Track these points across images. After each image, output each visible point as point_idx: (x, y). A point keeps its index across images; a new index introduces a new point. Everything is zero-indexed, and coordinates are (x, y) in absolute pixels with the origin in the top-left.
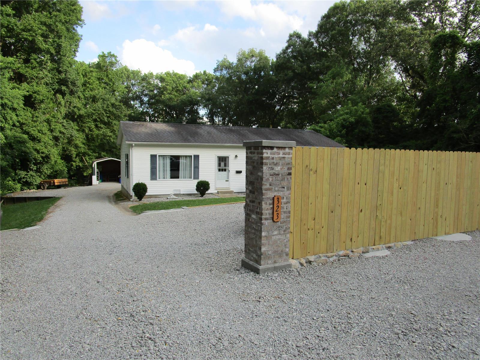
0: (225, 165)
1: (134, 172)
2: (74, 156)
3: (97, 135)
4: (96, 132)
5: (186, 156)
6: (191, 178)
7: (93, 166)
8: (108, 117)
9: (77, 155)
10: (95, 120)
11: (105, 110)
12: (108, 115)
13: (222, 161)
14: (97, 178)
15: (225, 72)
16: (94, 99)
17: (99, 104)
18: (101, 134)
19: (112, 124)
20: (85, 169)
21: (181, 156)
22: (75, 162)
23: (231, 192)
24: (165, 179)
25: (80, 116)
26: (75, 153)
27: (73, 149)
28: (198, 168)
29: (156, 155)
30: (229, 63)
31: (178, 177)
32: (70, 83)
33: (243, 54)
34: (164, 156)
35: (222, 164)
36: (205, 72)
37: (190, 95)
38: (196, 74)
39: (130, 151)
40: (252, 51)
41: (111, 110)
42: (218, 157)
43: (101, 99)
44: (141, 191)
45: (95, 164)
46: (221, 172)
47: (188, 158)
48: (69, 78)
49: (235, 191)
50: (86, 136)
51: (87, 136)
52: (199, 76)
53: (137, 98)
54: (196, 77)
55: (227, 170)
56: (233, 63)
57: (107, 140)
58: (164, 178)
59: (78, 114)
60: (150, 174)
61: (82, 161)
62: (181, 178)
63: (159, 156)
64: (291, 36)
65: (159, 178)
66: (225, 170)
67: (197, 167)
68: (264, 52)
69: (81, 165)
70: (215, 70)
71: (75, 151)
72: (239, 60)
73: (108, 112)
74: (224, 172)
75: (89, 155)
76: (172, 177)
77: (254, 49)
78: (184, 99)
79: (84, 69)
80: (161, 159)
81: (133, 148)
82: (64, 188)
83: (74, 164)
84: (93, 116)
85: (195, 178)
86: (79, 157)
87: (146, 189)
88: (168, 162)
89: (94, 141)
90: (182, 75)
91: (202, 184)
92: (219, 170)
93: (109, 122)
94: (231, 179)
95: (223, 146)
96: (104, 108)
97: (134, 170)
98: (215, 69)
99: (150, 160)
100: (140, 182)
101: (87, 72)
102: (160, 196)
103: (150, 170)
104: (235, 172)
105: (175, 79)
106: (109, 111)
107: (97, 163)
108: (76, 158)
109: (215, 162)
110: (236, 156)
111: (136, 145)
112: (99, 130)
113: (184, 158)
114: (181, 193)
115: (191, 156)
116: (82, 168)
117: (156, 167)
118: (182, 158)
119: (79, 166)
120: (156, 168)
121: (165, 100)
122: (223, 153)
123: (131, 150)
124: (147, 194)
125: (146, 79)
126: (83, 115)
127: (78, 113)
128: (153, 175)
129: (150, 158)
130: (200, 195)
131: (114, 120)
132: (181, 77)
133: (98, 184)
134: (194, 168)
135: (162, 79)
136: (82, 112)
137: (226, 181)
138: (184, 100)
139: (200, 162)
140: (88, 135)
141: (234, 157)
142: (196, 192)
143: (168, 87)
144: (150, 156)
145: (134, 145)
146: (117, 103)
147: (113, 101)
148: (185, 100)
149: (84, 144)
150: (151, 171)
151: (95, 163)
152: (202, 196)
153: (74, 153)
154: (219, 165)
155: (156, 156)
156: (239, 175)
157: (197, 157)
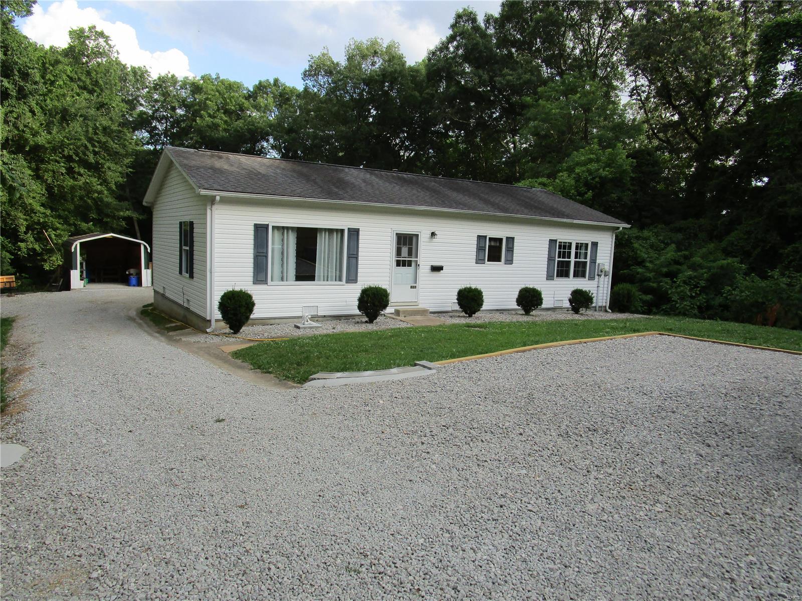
0: (410, 254)
1: (216, 264)
2: (23, 229)
3: (73, 188)
4: (70, 182)
5: (331, 231)
6: (340, 280)
7: (73, 250)
8: (95, 153)
9: (28, 228)
10: (69, 159)
11: (90, 140)
12: (97, 149)
13: (405, 244)
14: (81, 276)
15: (322, 80)
16: (65, 116)
17: (76, 126)
18: (80, 186)
19: (103, 167)
20: (46, 257)
21: (321, 230)
22: (23, 241)
23: (423, 312)
24: (284, 283)
25: (37, 148)
26: (25, 223)
27: (21, 215)
28: (357, 258)
29: (268, 225)
30: (333, 63)
31: (311, 278)
32: (16, 73)
33: (358, 47)
34: (283, 228)
35: (405, 250)
36: (276, 81)
37: (253, 121)
38: (260, 83)
39: (206, 214)
40: (374, 43)
41: (103, 139)
42: (397, 234)
43: (81, 116)
44: (243, 310)
45: (76, 245)
46: (401, 268)
47: (335, 234)
48: (16, 63)
49: (431, 310)
50: (46, 190)
51: (49, 188)
52: (265, 87)
53: (143, 122)
54: (261, 88)
55: (413, 264)
56: (338, 64)
57: (94, 199)
58: (282, 279)
59: (32, 143)
60: (252, 270)
61: (40, 238)
62: (319, 280)
63: (274, 227)
64: (459, 16)
65: (272, 281)
66: (409, 264)
67: (354, 256)
68: (398, 47)
69: (37, 247)
70: (306, 75)
71: (26, 220)
72: (350, 58)
73: (96, 144)
74: (406, 269)
75: (55, 229)
76: (299, 277)
77: (378, 40)
78: (240, 127)
79: (41, 56)
80: (277, 234)
81: (214, 207)
82: (8, 296)
83: (22, 245)
84: (63, 151)
85: (349, 281)
86: (33, 230)
87: (253, 304)
88: (292, 241)
89: (65, 200)
90: (235, 83)
91: (374, 294)
92: (398, 264)
93: (97, 163)
94: (421, 283)
95: (410, 210)
96: (90, 135)
97: (216, 260)
98: (306, 71)
99: (252, 237)
100: (237, 289)
101: (46, 63)
102: (273, 321)
103: (252, 260)
104: (429, 267)
105: (222, 88)
106: (99, 142)
107: (81, 243)
108: (26, 233)
109: (390, 245)
110: (433, 234)
111: (225, 201)
112: (75, 179)
113: (327, 233)
114: (321, 313)
115: (342, 231)
116: (41, 254)
117: (267, 252)
118: (321, 235)
119: (34, 250)
120: (266, 257)
121: (203, 127)
122: (407, 226)
123: (209, 211)
124: (252, 316)
125: (161, 86)
126: (42, 147)
127: (33, 141)
128: (260, 273)
129: (252, 232)
130: (365, 319)
131: (108, 160)
132: (231, 87)
133: (82, 287)
134: (349, 257)
135: (196, 88)
136: (42, 139)
137: (412, 287)
138: (239, 129)
139: (360, 245)
140: (53, 188)
141: (429, 235)
142: (357, 312)
143: (208, 102)
144: (252, 228)
145: (218, 198)
146: (115, 127)
147: (105, 122)
148: (242, 129)
149: (43, 205)
150: (254, 263)
151: (77, 243)
152: (371, 321)
153: (22, 223)
154: (399, 252)
155: (266, 227)
156: (436, 274)
157: (354, 233)
